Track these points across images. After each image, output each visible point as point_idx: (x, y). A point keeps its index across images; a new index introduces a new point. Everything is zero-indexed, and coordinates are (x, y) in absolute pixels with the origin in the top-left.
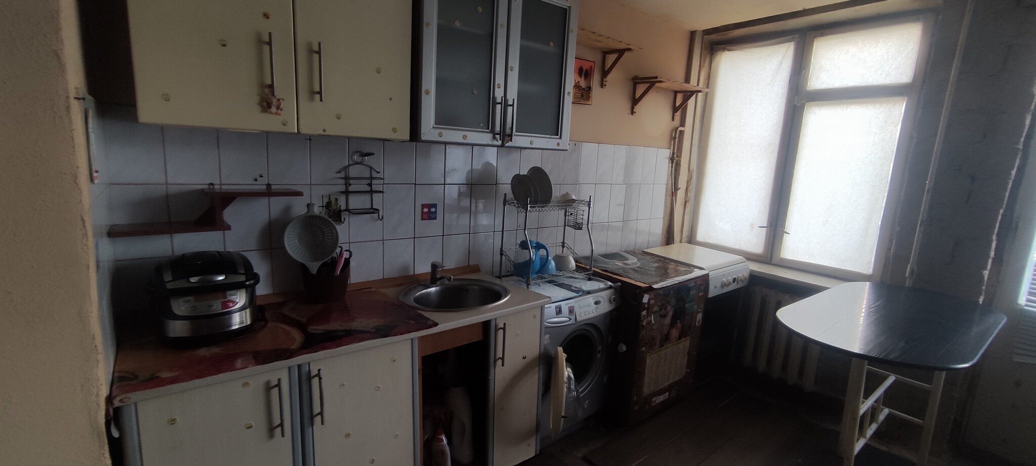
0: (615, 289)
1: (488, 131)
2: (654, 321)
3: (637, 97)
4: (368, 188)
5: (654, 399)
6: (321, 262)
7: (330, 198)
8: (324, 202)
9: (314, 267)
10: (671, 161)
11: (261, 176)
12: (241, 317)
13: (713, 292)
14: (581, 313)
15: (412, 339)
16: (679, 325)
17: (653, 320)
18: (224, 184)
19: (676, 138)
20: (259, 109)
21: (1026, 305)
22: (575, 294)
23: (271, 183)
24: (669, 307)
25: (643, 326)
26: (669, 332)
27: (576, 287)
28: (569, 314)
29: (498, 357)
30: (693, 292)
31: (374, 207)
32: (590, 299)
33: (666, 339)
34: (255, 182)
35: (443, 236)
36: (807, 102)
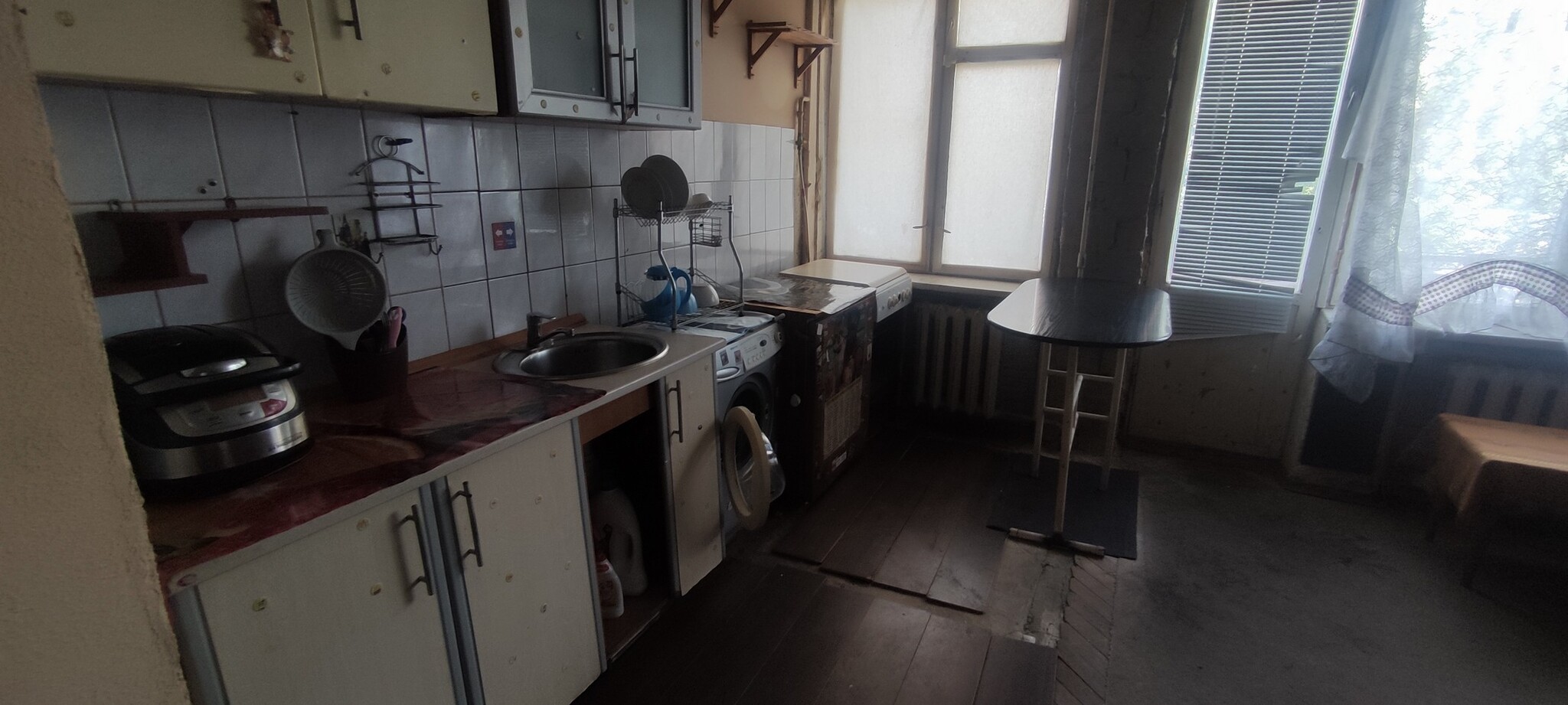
0: (778, 322)
1: (601, 98)
2: (830, 359)
3: (754, 52)
4: (408, 201)
5: (834, 462)
6: (360, 332)
7: (345, 219)
8: (336, 229)
9: (350, 339)
10: (797, 146)
11: (213, 184)
12: (283, 430)
13: (882, 314)
14: (749, 359)
15: (571, 420)
16: (852, 361)
17: (828, 358)
18: (141, 202)
19: (800, 112)
20: (248, 49)
21: (1172, 283)
22: (737, 335)
23: (233, 196)
24: (842, 339)
25: (819, 366)
26: (843, 372)
27: (732, 326)
28: (736, 362)
29: (672, 431)
30: (862, 317)
31: (422, 233)
32: (754, 339)
33: (841, 381)
34: (202, 196)
35: (528, 273)
36: (958, 62)
